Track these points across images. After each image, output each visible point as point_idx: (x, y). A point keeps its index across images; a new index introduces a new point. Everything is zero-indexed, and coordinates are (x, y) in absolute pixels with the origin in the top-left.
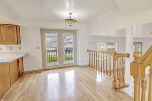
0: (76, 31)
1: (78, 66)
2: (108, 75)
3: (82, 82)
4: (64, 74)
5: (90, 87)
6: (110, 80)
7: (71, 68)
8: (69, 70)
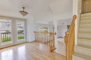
0: (26, 20)
1: (28, 42)
2: (47, 44)
3: (33, 52)
4: (17, 50)
5: (38, 54)
6: (48, 47)
7: (23, 44)
8: (22, 46)
